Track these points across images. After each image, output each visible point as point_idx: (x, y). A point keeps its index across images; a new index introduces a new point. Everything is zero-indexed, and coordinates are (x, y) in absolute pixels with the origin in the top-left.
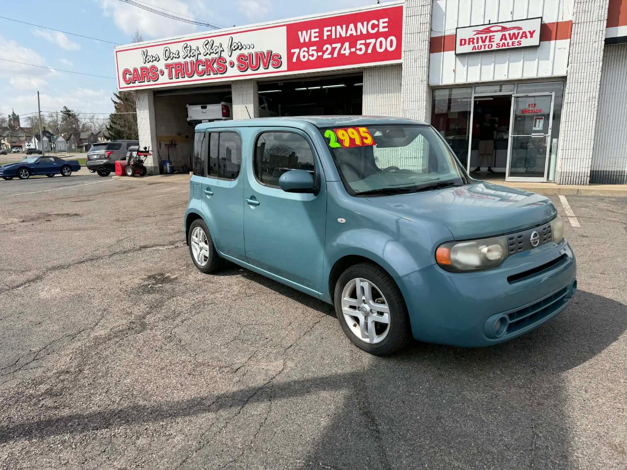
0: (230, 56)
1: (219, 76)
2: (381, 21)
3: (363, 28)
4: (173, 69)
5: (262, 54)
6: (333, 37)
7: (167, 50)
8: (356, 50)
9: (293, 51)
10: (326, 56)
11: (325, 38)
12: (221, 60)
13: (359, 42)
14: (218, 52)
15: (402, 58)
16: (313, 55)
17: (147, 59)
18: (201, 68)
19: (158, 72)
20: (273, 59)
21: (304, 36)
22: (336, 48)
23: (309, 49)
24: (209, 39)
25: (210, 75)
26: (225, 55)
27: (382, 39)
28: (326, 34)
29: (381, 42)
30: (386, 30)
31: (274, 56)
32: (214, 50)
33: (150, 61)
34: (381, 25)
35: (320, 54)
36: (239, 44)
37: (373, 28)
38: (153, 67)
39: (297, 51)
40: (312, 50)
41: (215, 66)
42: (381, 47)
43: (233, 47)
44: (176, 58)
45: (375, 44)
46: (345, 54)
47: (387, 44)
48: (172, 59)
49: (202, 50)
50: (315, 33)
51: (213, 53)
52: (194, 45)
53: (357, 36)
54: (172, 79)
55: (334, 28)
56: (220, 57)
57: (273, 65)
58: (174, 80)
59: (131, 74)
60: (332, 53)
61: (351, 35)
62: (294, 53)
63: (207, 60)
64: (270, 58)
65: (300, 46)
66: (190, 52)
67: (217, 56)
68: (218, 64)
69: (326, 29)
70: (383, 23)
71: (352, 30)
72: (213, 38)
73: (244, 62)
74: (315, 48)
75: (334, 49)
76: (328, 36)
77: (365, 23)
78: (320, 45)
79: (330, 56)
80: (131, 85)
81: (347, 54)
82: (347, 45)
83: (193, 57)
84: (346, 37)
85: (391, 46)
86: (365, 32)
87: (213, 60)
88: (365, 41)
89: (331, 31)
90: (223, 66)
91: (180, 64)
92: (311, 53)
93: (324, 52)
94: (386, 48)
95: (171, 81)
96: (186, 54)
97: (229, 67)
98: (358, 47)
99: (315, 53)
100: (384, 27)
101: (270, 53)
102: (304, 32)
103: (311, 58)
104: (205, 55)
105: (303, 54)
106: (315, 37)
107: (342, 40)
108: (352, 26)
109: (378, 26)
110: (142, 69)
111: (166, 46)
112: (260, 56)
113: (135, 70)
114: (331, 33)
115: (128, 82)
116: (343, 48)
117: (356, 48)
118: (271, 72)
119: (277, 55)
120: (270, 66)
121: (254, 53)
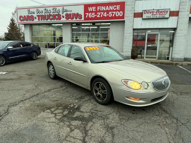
0: (63, 14)
1: (58, 20)
2: (118, 6)
4: (40, 17)
5: (75, 14)
6: (101, 10)
7: (38, 10)
8: (109, 15)
9: (86, 14)
11: (98, 10)
12: (59, 15)
13: (110, 12)
14: (58, 12)
15: (125, 19)
16: (93, 16)
17: (29, 13)
18: (51, 17)
19: (34, 18)
20: (79, 16)
21: (90, 9)
22: (102, 14)
23: (92, 14)
24: (55, 7)
25: (54, 20)
26: (61, 13)
27: (118, 12)
28: (98, 9)
30: (119, 9)
31: (79, 15)
32: (56, 11)
33: (31, 13)
34: (118, 7)
35: (96, 15)
36: (66, 10)
37: (115, 8)
38: (32, 16)
39: (88, 14)
41: (57, 17)
42: (117, 15)
43: (64, 11)
44: (41, 13)
45: (115, 14)
47: (120, 14)
48: (40, 13)
49: (52, 11)
50: (94, 8)
51: (56, 12)
52: (49, 9)
53: (109, 10)
54: (40, 20)
55: (101, 7)
57: (79, 18)
58: (40, 21)
59: (23, 18)
61: (107, 10)
62: (87, 14)
63: (54, 15)
64: (78, 16)
65: (89, 12)
66: (47, 11)
67: (57, 13)
68: (58, 16)
69: (98, 7)
71: (107, 8)
72: (56, 7)
73: (68, 16)
74: (94, 13)
76: (99, 9)
77: (112, 6)
78: (96, 13)
79: (99, 16)
80: (23, 22)
81: (106, 16)
82: (105, 13)
83: (48, 13)
85: (121, 15)
86: (112, 9)
87: (56, 15)
88: (112, 12)
89: (100, 8)
90: (60, 17)
91: (43, 15)
92: (93, 15)
95: (39, 21)
96: (45, 12)
97: (62, 18)
99: (94, 15)
100: (118, 8)
101: (77, 14)
102: (90, 8)
103: (93, 17)
104: (53, 13)
105: (90, 15)
106: (94, 10)
107: (104, 11)
108: (107, 7)
109: (117, 7)
110: (27, 16)
111: (37, 8)
112: (74, 15)
113: (25, 16)
114: (100, 9)
115: (21, 21)
116: (104, 14)
117: (109, 14)
118: (78, 20)
119: (80, 15)
120: (78, 18)
121: (72, 13)
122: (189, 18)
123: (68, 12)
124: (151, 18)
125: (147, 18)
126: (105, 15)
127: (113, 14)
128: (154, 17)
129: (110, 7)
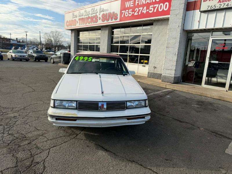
0: (99, 15)
1: (95, 24)
4: (81, 21)
5: (111, 13)
6: (140, 4)
7: (79, 13)
8: (149, 10)
9: (122, 12)
10: (136, 14)
11: (136, 5)
13: (151, 6)
15: (170, 14)
16: (130, 14)
17: (73, 17)
18: (89, 20)
19: (76, 22)
20: (115, 16)
21: (127, 4)
22: (140, 9)
23: (129, 11)
24: (93, 7)
25: (92, 23)
26: (98, 14)
27: (162, 4)
29: (161, 6)
35: (133, 13)
36: (103, 9)
38: (75, 20)
39: (124, 11)
40: (130, 11)
42: (161, 9)
43: (101, 10)
44: (82, 16)
45: (158, 7)
47: (164, 7)
49: (90, 12)
50: (132, 2)
51: (94, 13)
52: (88, 10)
53: (150, 3)
54: (80, 25)
56: (96, 15)
57: (114, 18)
59: (69, 23)
60: (138, 12)
61: (148, 2)
63: (92, 17)
64: (113, 16)
65: (126, 9)
66: (87, 13)
67: (95, 15)
68: (95, 18)
69: (137, 0)
73: (104, 18)
75: (139, 10)
76: (137, 3)
78: (133, 9)
79: (137, 14)
80: (68, 27)
81: (145, 13)
82: (145, 8)
83: (87, 15)
84: (145, 4)
85: (166, 8)
86: (154, 1)
88: (154, 6)
91: (83, 18)
92: (129, 13)
93: (135, 12)
94: (163, 9)
96: (85, 14)
97: (98, 20)
98: (150, 9)
99: (131, 12)
101: (113, 13)
102: (128, 2)
104: (91, 15)
105: (127, 13)
106: (132, 5)
107: (143, 6)
110: (72, 20)
111: (79, 11)
112: (110, 14)
113: (70, 21)
114: (139, 2)
115: (67, 26)
116: (143, 10)
118: (113, 22)
119: (116, 14)
121: (108, 13)
123: (104, 12)
124: (216, 8)
125: (209, 9)
127: (154, 8)
128: (223, 5)
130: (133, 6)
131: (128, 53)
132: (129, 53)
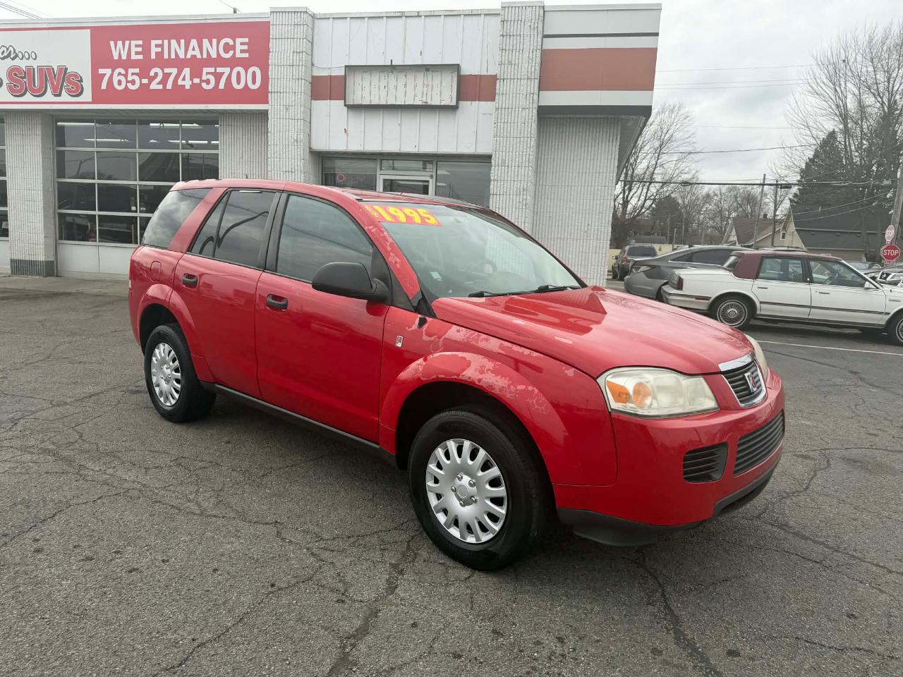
2: (239, 41)
3: (212, 48)
5: (50, 69)
6: (166, 56)
8: (202, 81)
9: (101, 71)
10: (154, 86)
11: (153, 56)
13: (205, 70)
15: (270, 102)
16: (133, 82)
21: (118, 50)
22: (170, 74)
23: (127, 73)
27: (241, 70)
28: (154, 50)
29: (239, 73)
30: (246, 55)
34: (239, 48)
35: (145, 81)
36: (11, 49)
37: (226, 51)
39: (108, 72)
40: (133, 74)
42: (238, 82)
45: (230, 76)
46: (184, 86)
47: (247, 78)
50: (137, 46)
53: (202, 59)
55: (166, 42)
61: (194, 57)
62: (104, 75)
65: (113, 65)
69: (154, 43)
70: (242, 44)
71: (194, 51)
74: (137, 71)
75: (167, 76)
76: (157, 53)
77: (215, 41)
78: (144, 67)
79: (160, 87)
81: (188, 87)
82: (187, 71)
84: (185, 60)
85: (254, 82)
86: (214, 55)
88: (215, 70)
89: (162, 46)
92: (130, 78)
93: (151, 79)
94: (246, 83)
98: (204, 77)
99: (137, 79)
100: (242, 51)
102: (120, 43)
103: (129, 85)
105: (119, 79)
106: (137, 53)
107: (179, 64)
108: (194, 42)
109: (233, 48)
112: (46, 73)
114: (162, 50)
116: (181, 77)
117: (201, 78)
118: (65, 101)
120: (64, 91)
121: (35, 67)
122: (535, 111)
123: (17, 62)
124: (381, 102)
126: (184, 79)
127: (218, 76)
129: (205, 42)
130: (140, 57)
131: (136, 211)
132: (141, 212)
